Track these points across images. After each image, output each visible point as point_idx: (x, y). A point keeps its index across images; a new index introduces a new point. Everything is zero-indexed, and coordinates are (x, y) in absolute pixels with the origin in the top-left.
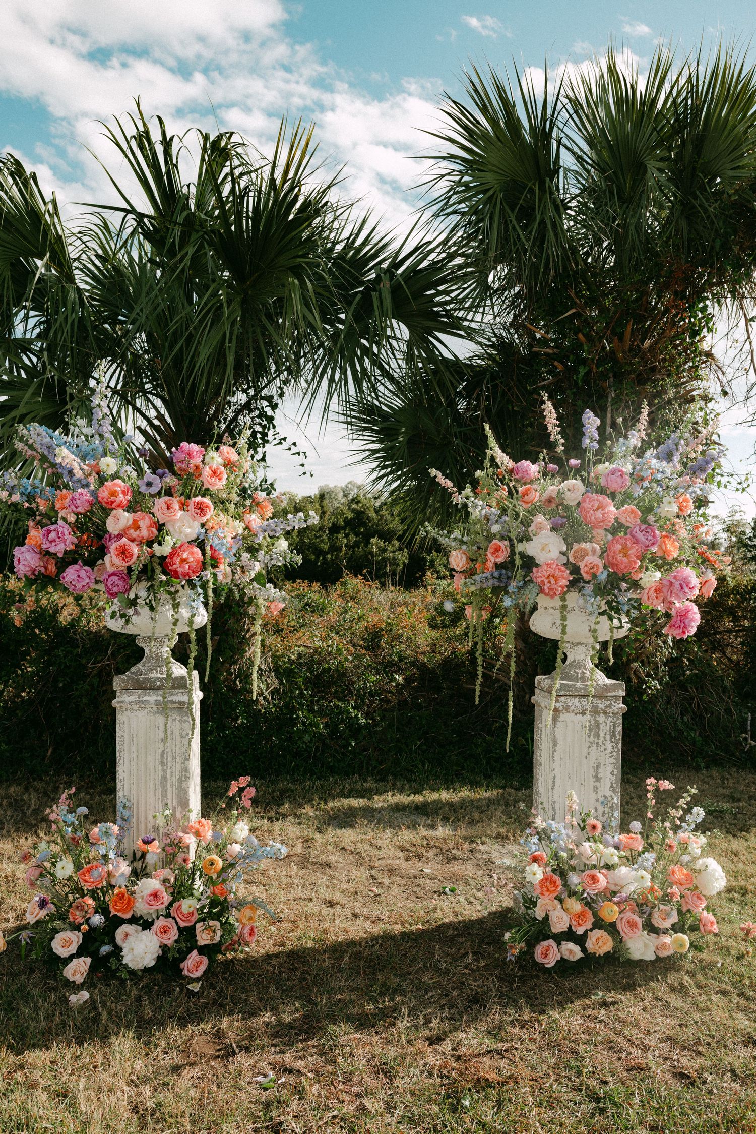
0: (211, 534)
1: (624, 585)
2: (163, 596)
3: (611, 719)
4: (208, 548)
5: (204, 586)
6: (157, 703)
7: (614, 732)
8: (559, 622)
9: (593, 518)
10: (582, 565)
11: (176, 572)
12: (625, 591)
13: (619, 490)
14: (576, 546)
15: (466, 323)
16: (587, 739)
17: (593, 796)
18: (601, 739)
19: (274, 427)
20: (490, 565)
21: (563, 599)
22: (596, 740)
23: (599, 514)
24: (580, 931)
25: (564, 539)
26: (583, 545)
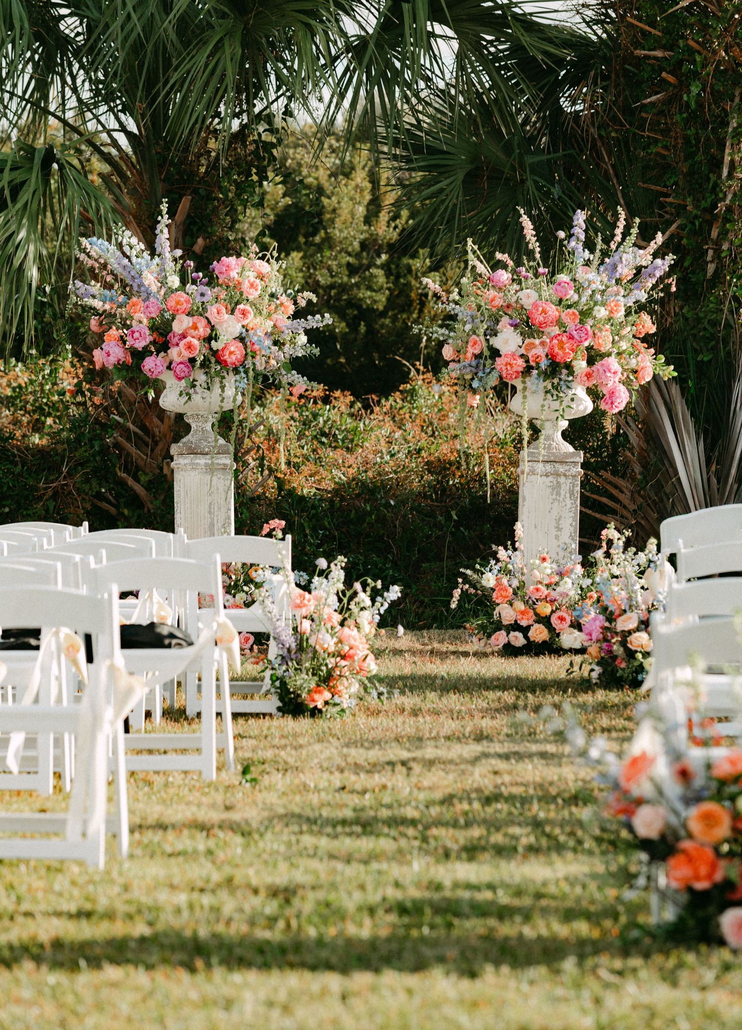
0: (251, 332)
1: (564, 371)
2: (217, 380)
3: (570, 481)
4: (248, 343)
5: (246, 372)
6: (206, 465)
7: (573, 491)
9: (537, 321)
10: (530, 356)
11: (225, 361)
12: (566, 375)
13: (564, 297)
14: (527, 341)
16: (550, 496)
18: (562, 496)
20: (469, 355)
21: (524, 382)
22: (558, 498)
23: (542, 318)
24: (524, 623)
25: (521, 335)
26: (532, 340)
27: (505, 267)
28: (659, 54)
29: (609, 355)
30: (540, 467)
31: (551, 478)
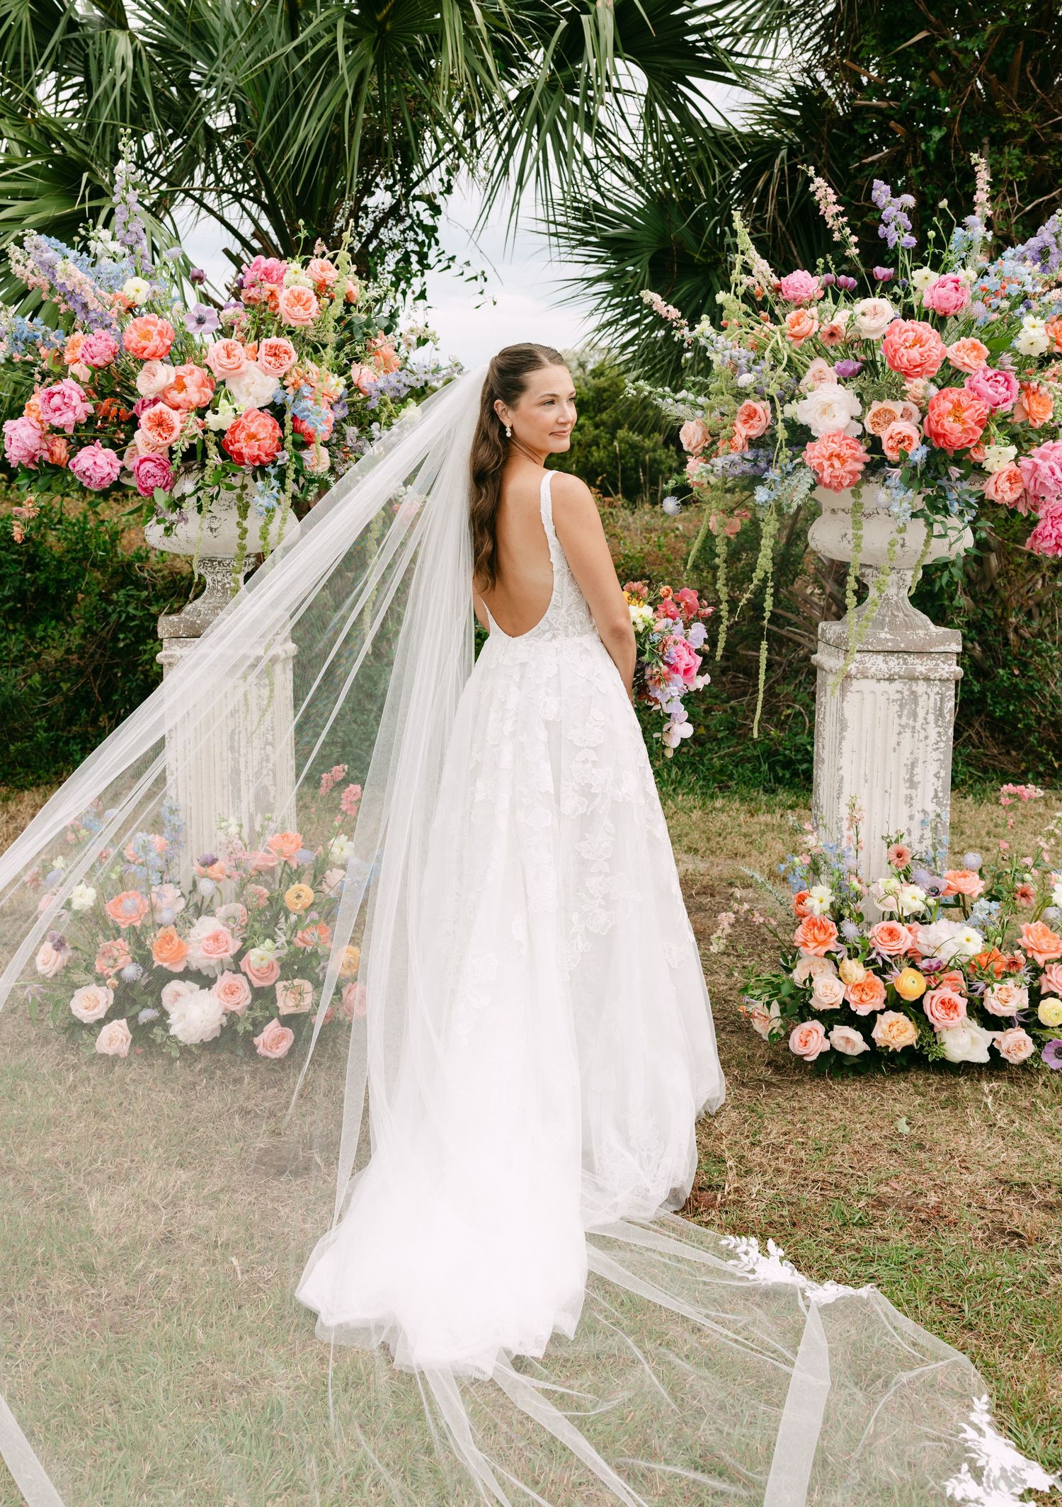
0: (292, 394)
1: (955, 472)
3: (937, 689)
4: (288, 417)
5: (281, 477)
7: (941, 709)
8: (850, 532)
9: (905, 359)
10: (884, 436)
11: (240, 455)
12: (958, 479)
13: (952, 312)
14: (876, 406)
15: (740, 61)
16: (897, 720)
17: (905, 810)
18: (920, 720)
19: (437, 243)
20: (740, 441)
21: (856, 494)
22: (911, 723)
23: (915, 353)
24: (863, 1011)
25: (859, 395)
26: (888, 404)
30: (878, 664)
31: (897, 685)
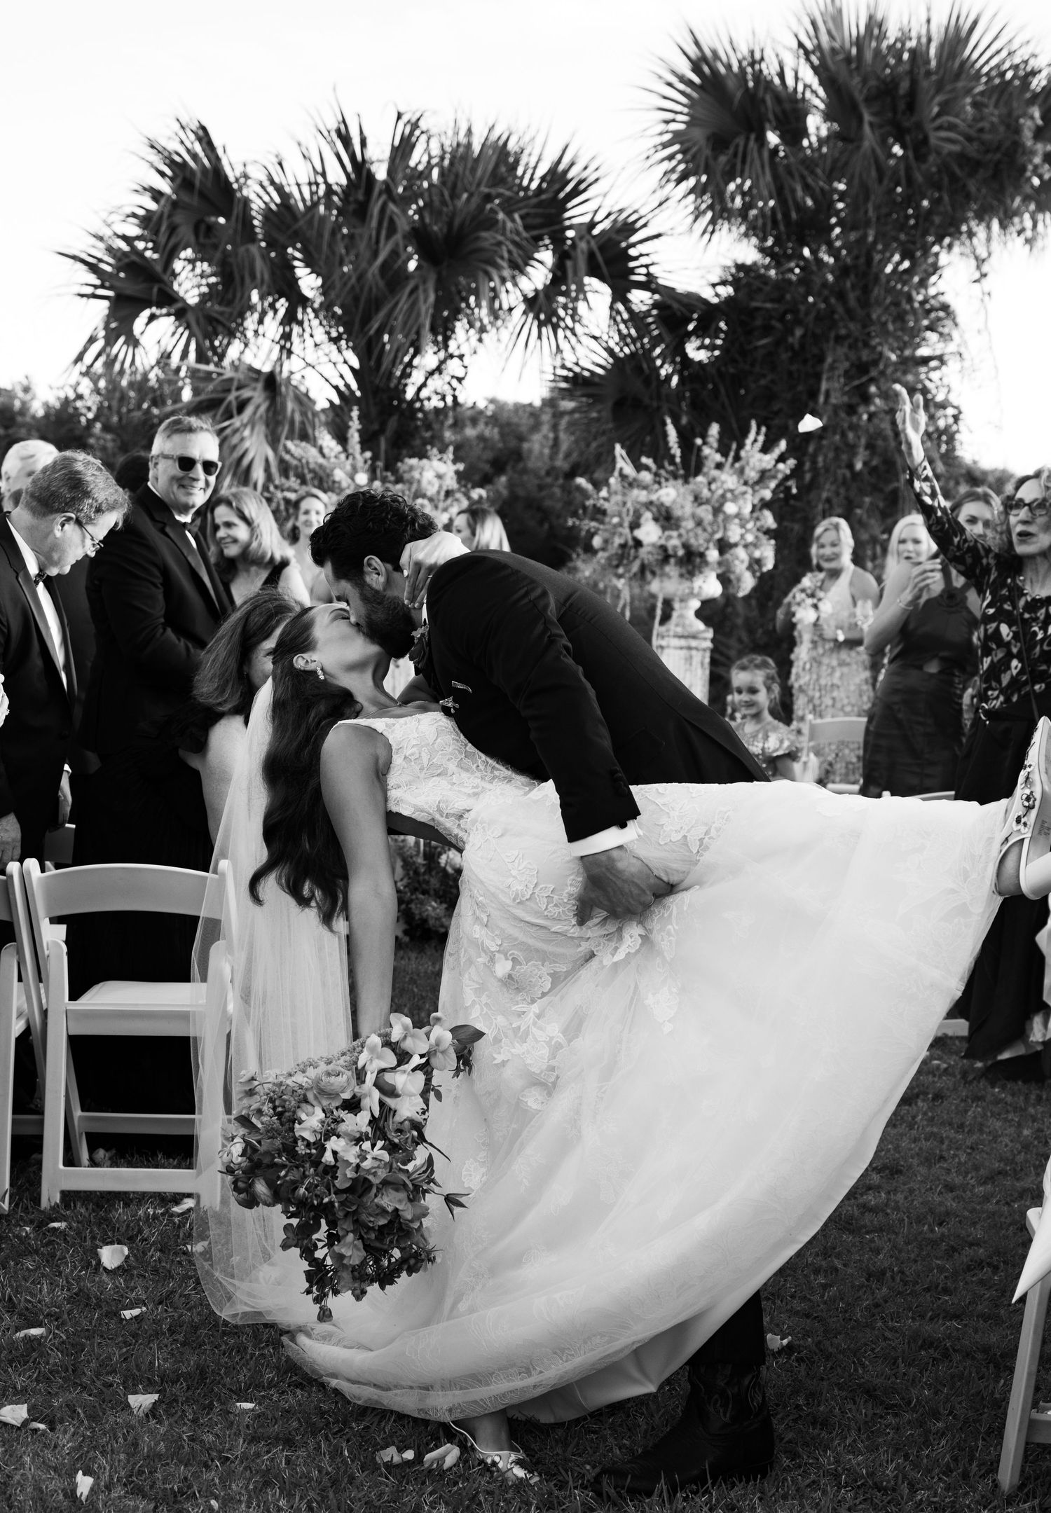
3: (701, 653)
7: (703, 662)
10: (669, 545)
20: (616, 545)
26: (670, 532)
27: (647, 468)
28: (768, 305)
29: (736, 545)
30: (677, 642)
31: (685, 651)
